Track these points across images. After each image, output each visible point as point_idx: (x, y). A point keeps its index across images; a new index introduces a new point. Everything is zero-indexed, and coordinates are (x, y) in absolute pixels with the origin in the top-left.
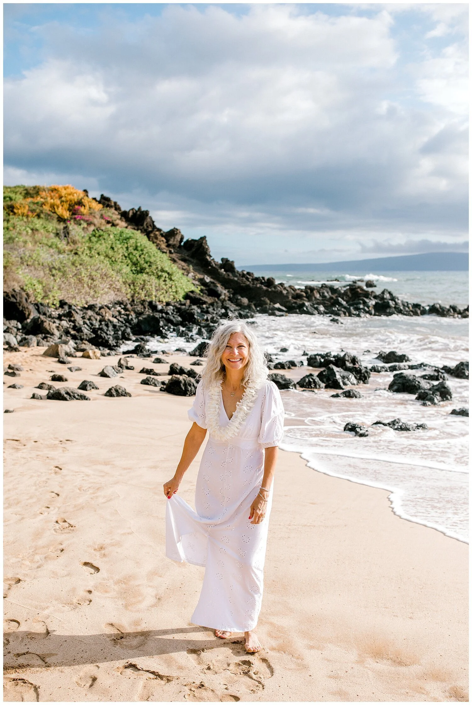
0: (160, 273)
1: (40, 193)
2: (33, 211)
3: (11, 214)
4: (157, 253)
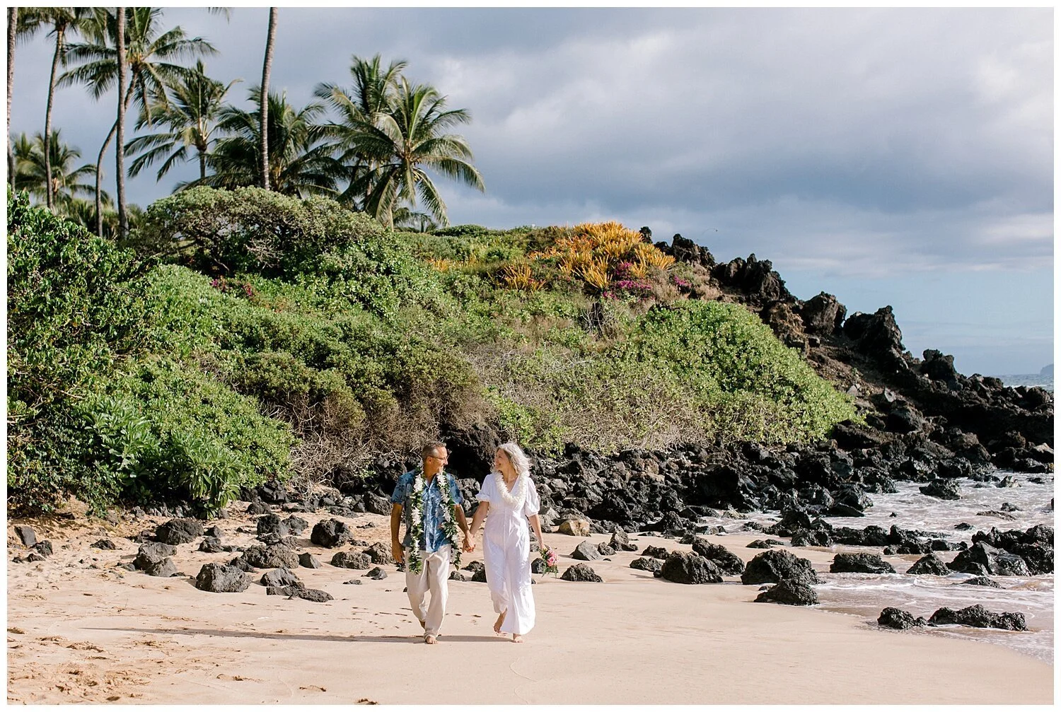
1: (557, 240)
2: (538, 277)
3: (499, 284)
4: (776, 346)
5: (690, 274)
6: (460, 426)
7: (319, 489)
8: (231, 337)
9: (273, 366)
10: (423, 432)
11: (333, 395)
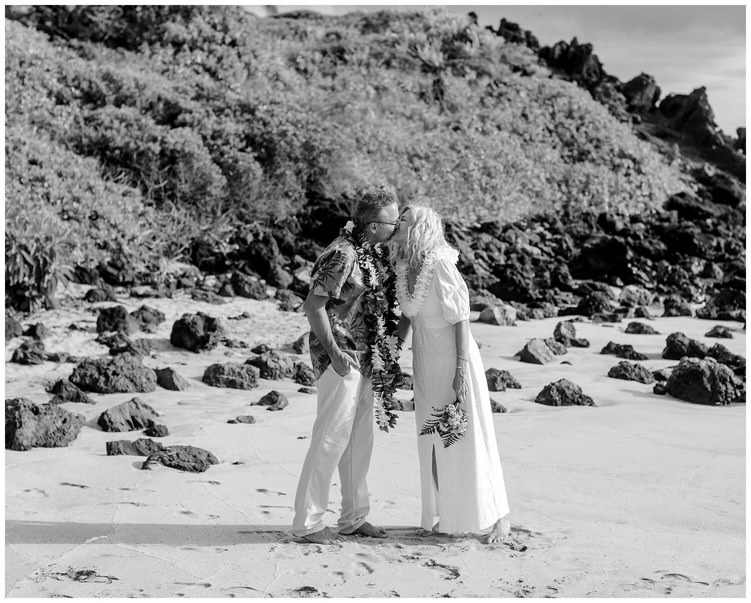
0: (617, 161)
1: (391, 23)
2: (377, 56)
3: (339, 62)
4: (610, 121)
5: (518, 54)
6: (328, 195)
7: (172, 267)
8: (67, 93)
9: (116, 124)
10: (288, 202)
11: (188, 157)
